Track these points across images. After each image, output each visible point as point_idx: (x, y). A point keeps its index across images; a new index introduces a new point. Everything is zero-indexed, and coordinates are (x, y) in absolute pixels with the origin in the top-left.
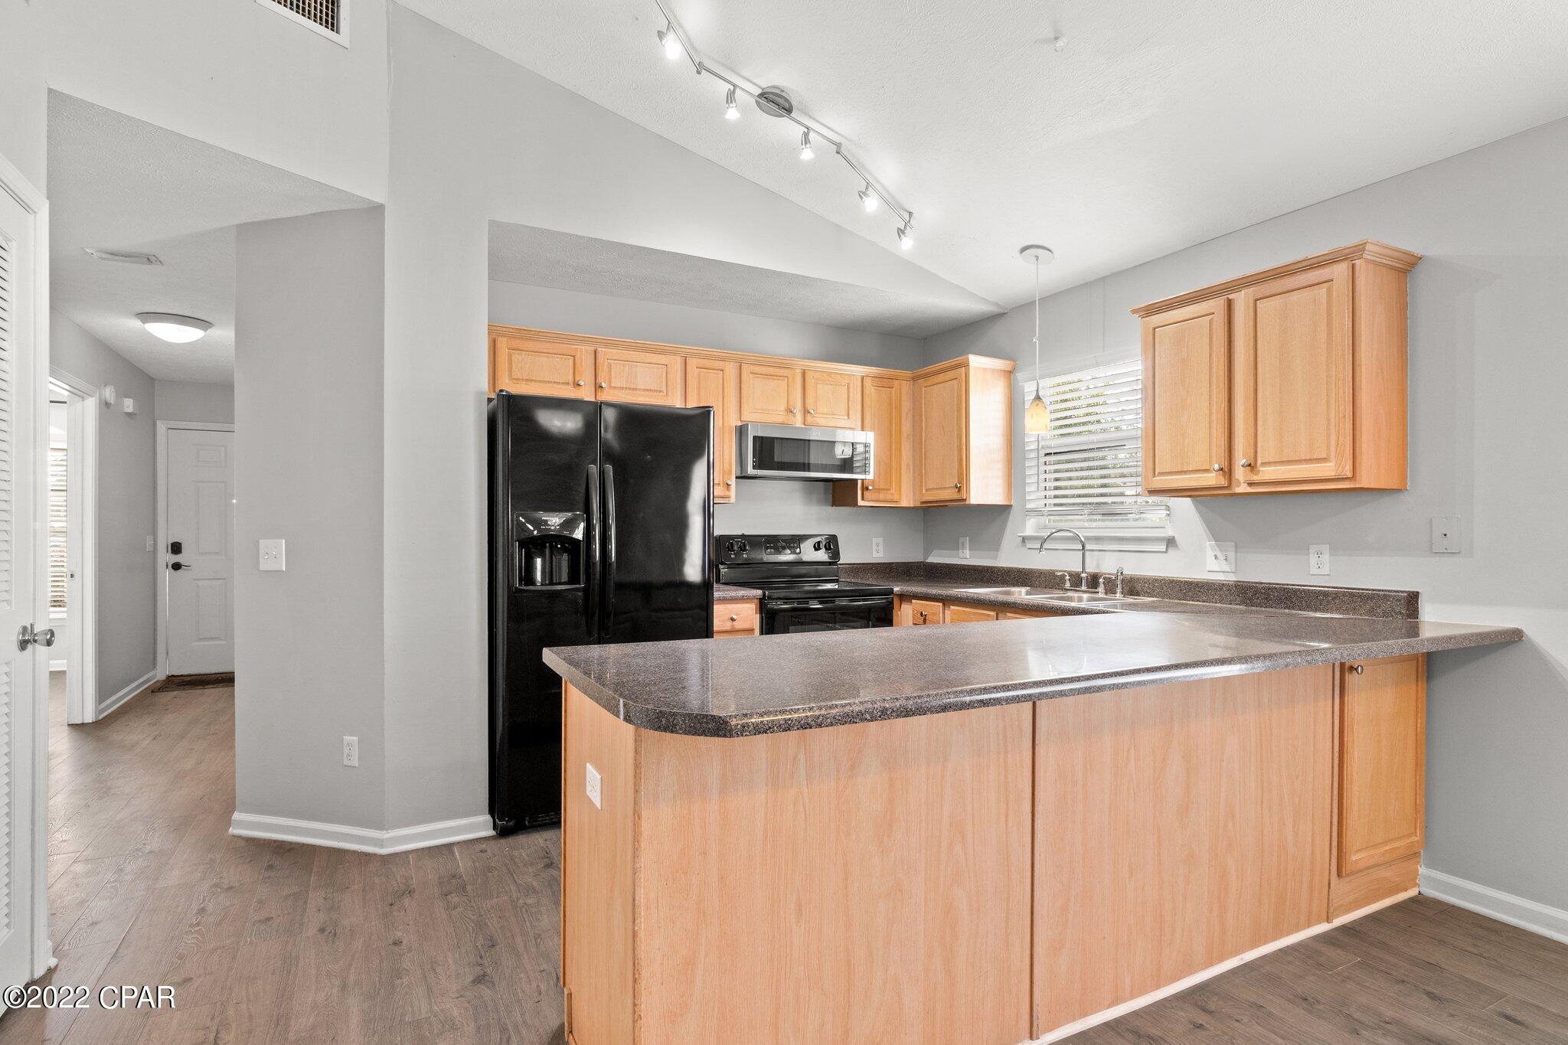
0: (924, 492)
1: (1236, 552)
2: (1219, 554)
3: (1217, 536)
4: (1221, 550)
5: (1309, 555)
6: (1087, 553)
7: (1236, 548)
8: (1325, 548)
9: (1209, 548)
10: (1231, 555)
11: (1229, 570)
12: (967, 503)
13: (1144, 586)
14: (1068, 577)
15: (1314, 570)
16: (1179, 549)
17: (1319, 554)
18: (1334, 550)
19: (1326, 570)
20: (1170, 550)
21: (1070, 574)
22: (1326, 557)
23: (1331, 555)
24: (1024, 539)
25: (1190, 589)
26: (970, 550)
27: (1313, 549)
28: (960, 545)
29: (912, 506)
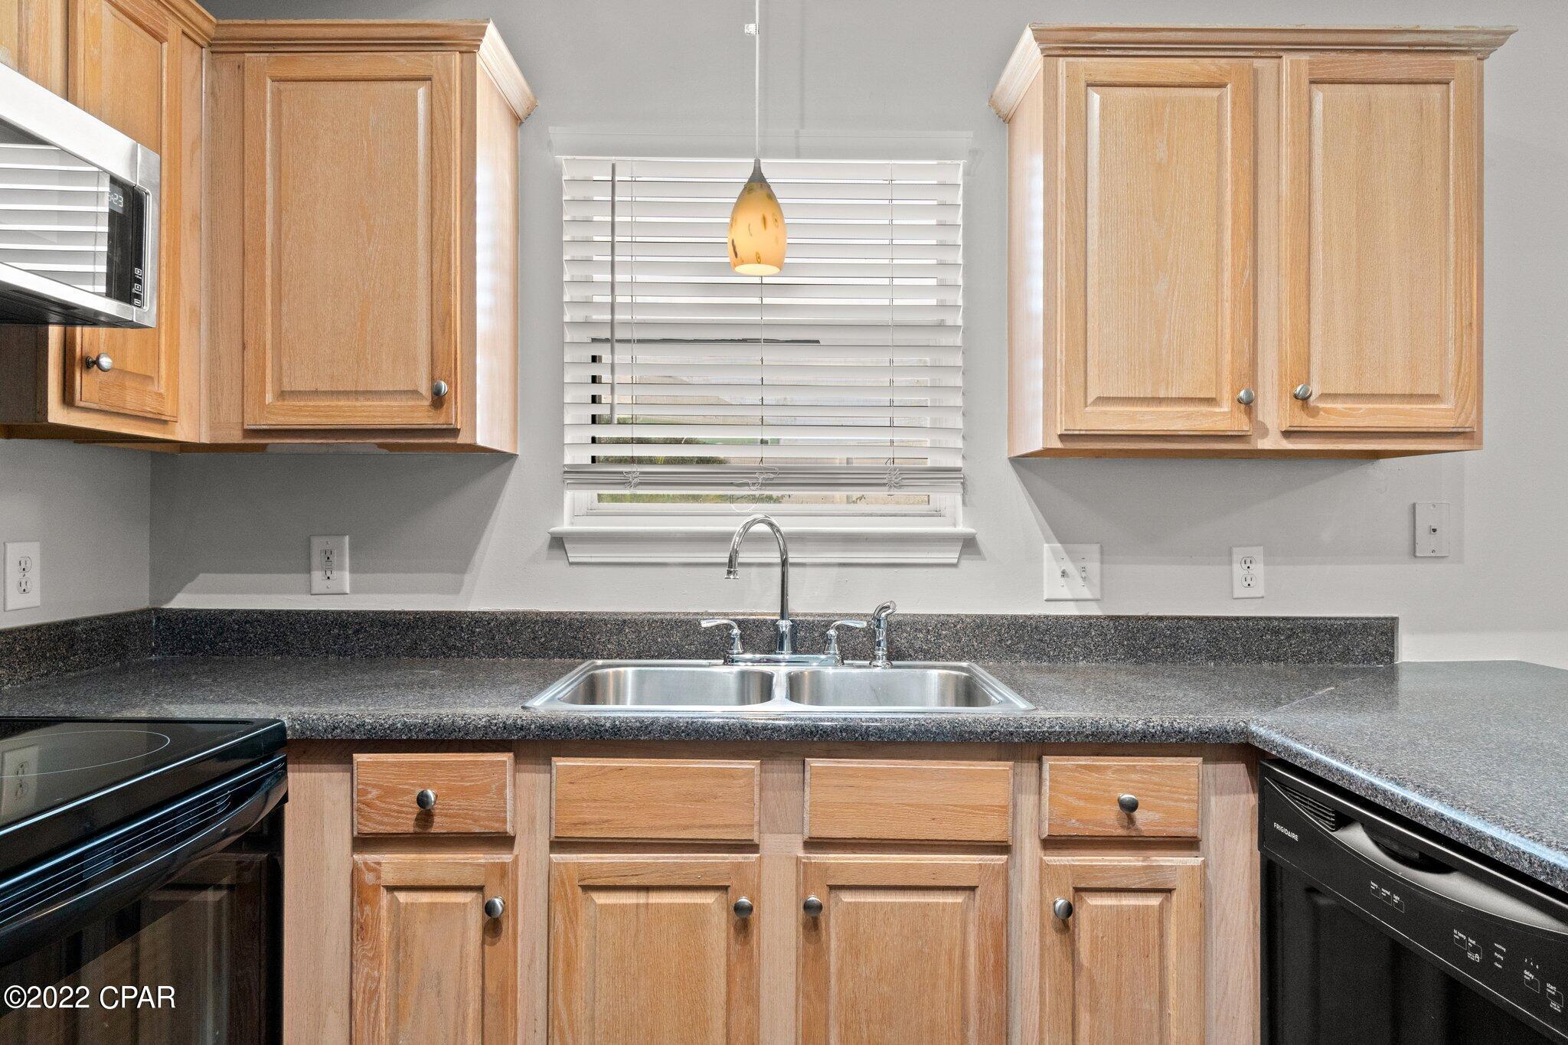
0: (269, 398)
1: (1102, 562)
2: (1070, 568)
3: (1063, 534)
4: (1073, 560)
5: (1231, 563)
6: (792, 572)
7: (1102, 553)
8: (1257, 552)
9: (1049, 554)
10: (1094, 567)
11: (1090, 597)
12: (462, 439)
13: (916, 638)
14: (736, 631)
15: (1240, 591)
16: (984, 559)
17: (1248, 562)
18: (1271, 556)
19: (1258, 590)
20: (963, 562)
21: (740, 623)
22: (1258, 569)
23: (1266, 564)
24: (558, 542)
25: (1021, 637)
26: (352, 571)
27: (1238, 554)
28: (317, 559)
29: (205, 439)
